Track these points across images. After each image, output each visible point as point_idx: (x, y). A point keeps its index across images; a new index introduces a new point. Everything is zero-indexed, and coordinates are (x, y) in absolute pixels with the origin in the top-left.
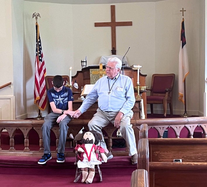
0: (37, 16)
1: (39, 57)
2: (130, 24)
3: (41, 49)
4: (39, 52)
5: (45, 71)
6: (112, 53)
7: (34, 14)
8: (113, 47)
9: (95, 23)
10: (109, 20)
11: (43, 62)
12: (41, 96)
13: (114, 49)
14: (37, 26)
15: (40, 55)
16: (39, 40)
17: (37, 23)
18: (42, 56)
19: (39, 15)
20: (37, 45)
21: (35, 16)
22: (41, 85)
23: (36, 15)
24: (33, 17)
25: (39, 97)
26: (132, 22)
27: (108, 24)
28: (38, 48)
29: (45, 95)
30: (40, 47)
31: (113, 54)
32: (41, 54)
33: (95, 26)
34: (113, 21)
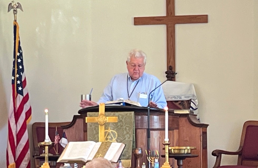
0: (17, 7)
1: (18, 86)
2: (203, 19)
3: (22, 70)
4: (18, 76)
5: (29, 114)
6: (167, 77)
7: (10, 4)
8: (170, 64)
9: (135, 18)
10: (162, 13)
11: (24, 95)
12: (18, 162)
13: (170, 69)
14: (15, 27)
15: (19, 82)
16: (18, 54)
17: (15, 21)
18: (23, 84)
19: (19, 6)
20: (14, 62)
21: (13, 7)
22: (18, 141)
23: (15, 6)
24: (9, 11)
25: (14, 163)
26: (207, 15)
27: (160, 20)
28: (16, 69)
29: (26, 161)
30: (21, 67)
31: (168, 80)
32: (21, 81)
33: (135, 24)
34: (170, 14)
